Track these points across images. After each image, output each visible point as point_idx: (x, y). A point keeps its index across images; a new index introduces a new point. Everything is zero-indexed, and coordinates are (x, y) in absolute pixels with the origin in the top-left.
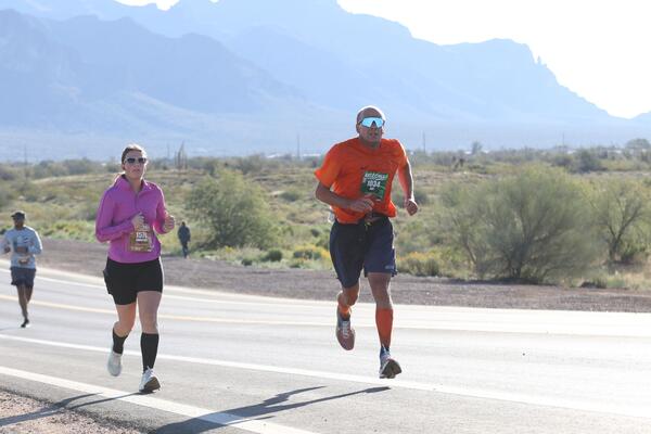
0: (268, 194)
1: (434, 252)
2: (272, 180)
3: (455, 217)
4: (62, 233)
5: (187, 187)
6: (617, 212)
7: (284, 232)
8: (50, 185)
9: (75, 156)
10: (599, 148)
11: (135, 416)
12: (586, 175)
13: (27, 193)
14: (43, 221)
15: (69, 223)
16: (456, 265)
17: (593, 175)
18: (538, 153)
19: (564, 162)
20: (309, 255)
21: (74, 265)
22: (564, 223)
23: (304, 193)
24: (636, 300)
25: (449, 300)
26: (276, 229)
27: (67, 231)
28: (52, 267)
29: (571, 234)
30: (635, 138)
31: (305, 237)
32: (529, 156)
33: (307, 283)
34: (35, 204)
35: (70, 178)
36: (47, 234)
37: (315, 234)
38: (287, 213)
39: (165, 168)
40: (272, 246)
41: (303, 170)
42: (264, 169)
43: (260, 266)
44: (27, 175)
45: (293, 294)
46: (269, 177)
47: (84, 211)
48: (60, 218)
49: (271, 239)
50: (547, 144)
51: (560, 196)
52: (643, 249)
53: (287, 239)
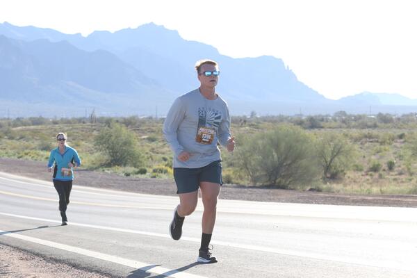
0: (139, 138)
1: (229, 170)
2: (142, 130)
3: (241, 152)
4: (27, 157)
5: (95, 133)
6: (329, 150)
7: (148, 158)
8: (22, 130)
9: (35, 115)
10: (319, 116)
11: (65, 257)
12: (312, 130)
13: (9, 135)
14: (17, 150)
15: (31, 152)
16: (241, 178)
17: (316, 130)
18: (286, 118)
19: (300, 123)
20: (161, 171)
21: (34, 174)
22: (300, 156)
23: (159, 137)
24: (338, 198)
25: (237, 197)
26: (143, 157)
27: (30, 156)
28: (22, 175)
29: (304, 162)
30: (340, 110)
31: (159, 161)
32: (281, 119)
33: (160, 186)
34: (14, 141)
35: (32, 127)
36: (19, 158)
37: (165, 159)
38: (150, 148)
39: (84, 123)
40: (141, 166)
41: (159, 125)
42: (137, 124)
43: (134, 177)
44: (9, 125)
45: (152, 192)
46: (140, 128)
47: (39, 145)
48: (27, 148)
49: (141, 162)
50: (291, 113)
51: (298, 141)
52: (342, 171)
53: (149, 162)
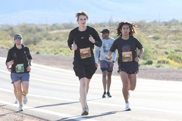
0: (147, 37)
2: (149, 31)
4: (62, 53)
7: (154, 53)
8: (57, 33)
13: (47, 37)
15: (65, 49)
20: (164, 62)
21: (67, 66)
23: (162, 36)
26: (150, 52)
27: (64, 52)
28: (58, 67)
31: (162, 55)
33: (163, 74)
34: (51, 41)
36: (55, 54)
37: (167, 53)
38: (155, 45)
40: (148, 59)
41: (162, 27)
42: (145, 27)
44: (47, 29)
45: (157, 78)
46: (147, 30)
48: (61, 47)
49: (148, 56)
53: (155, 56)
